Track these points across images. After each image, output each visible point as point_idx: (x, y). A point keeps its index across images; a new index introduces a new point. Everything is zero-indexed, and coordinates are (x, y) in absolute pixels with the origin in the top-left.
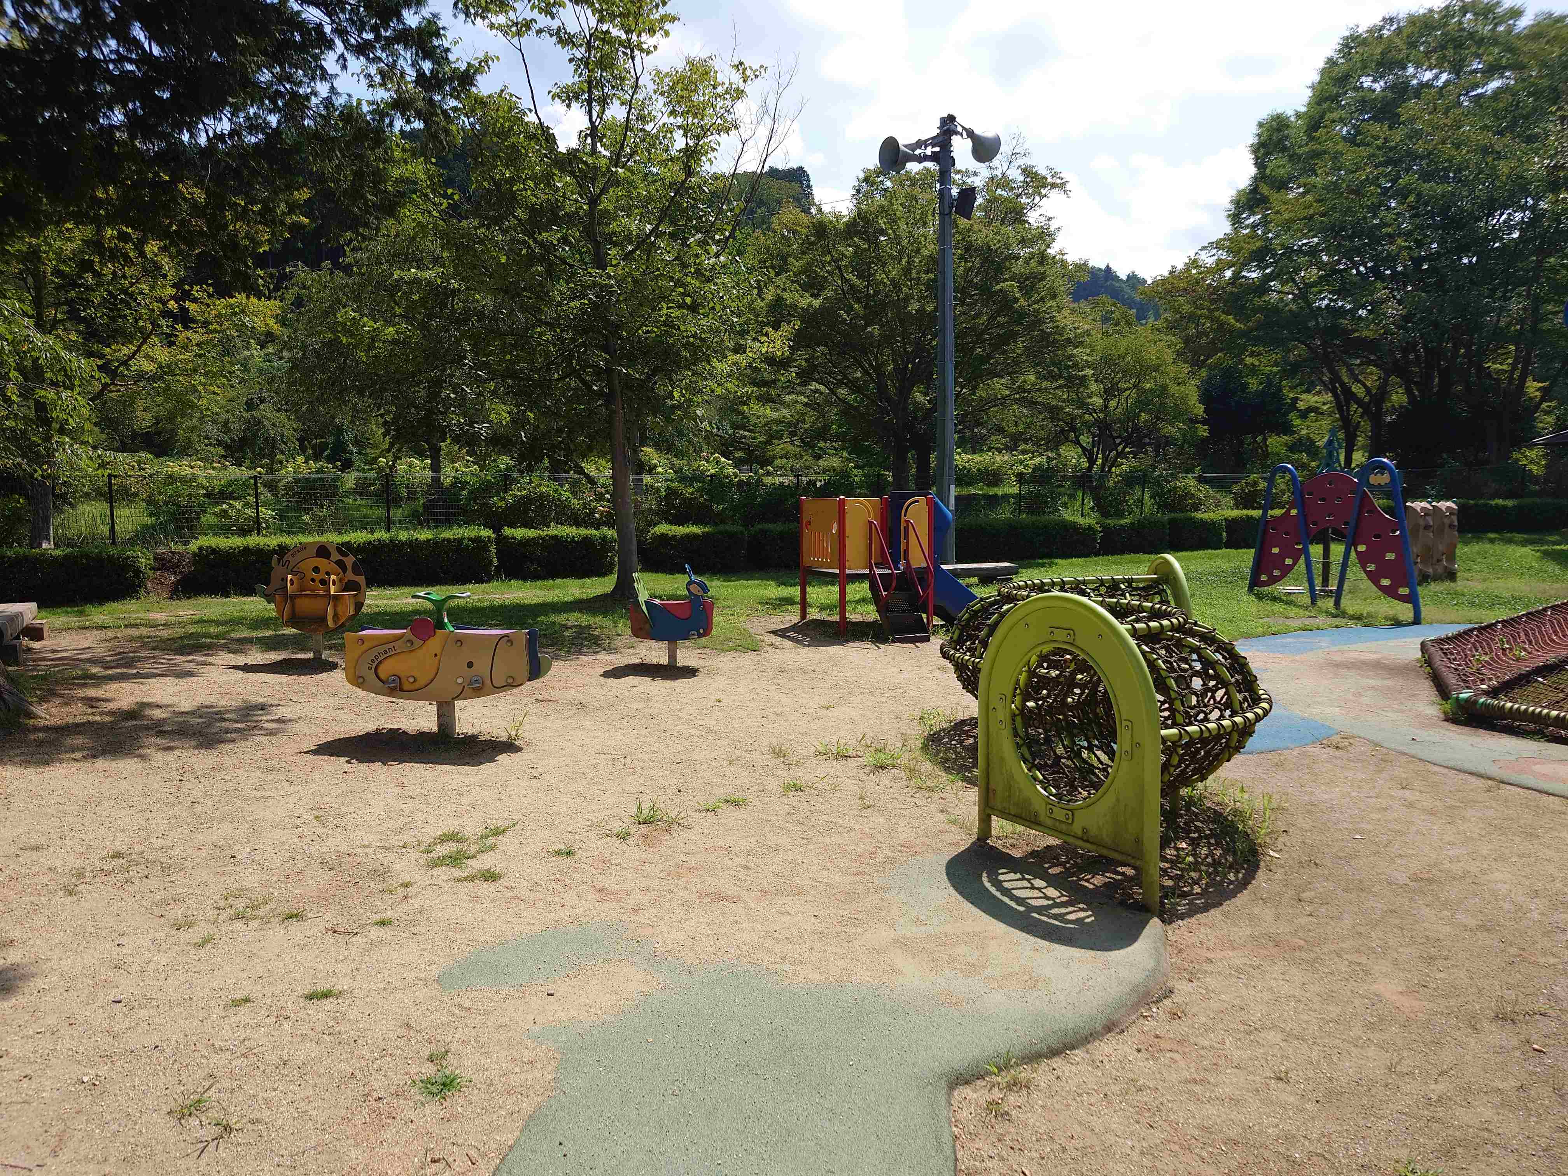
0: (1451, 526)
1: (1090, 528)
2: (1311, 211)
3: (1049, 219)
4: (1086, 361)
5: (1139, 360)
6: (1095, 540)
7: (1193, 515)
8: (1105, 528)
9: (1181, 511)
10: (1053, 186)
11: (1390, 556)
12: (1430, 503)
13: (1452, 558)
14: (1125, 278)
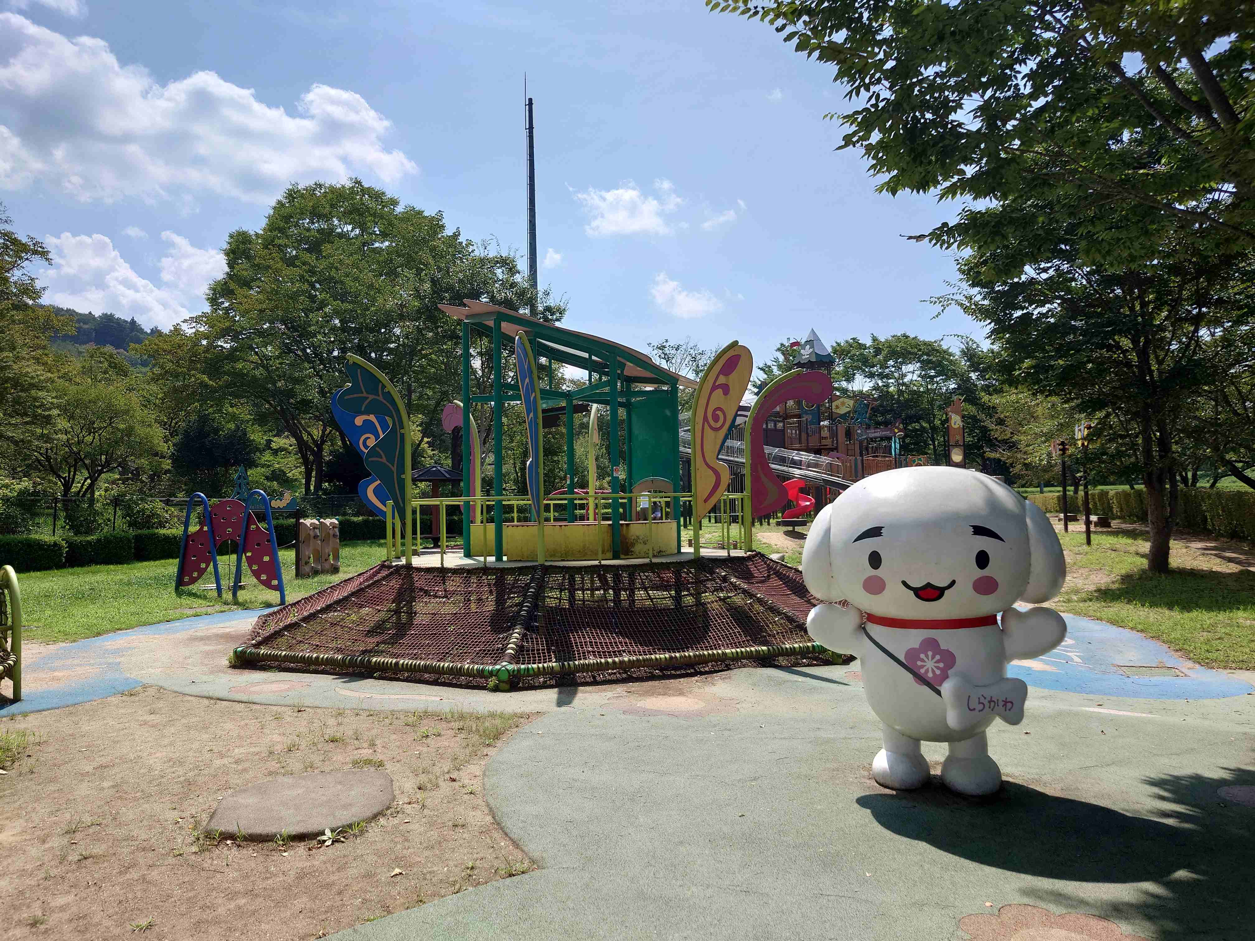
0: (334, 536)
1: (55, 544)
2: (264, 306)
3: (32, 279)
4: (52, 403)
5: (110, 405)
6: (61, 555)
7: (156, 531)
8: (71, 545)
9: (148, 528)
10: (35, 252)
11: (266, 559)
12: (318, 520)
13: (337, 557)
14: (149, 331)
